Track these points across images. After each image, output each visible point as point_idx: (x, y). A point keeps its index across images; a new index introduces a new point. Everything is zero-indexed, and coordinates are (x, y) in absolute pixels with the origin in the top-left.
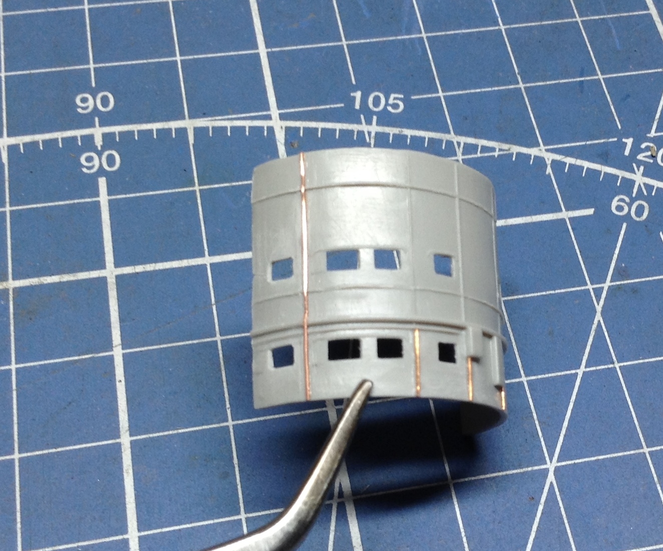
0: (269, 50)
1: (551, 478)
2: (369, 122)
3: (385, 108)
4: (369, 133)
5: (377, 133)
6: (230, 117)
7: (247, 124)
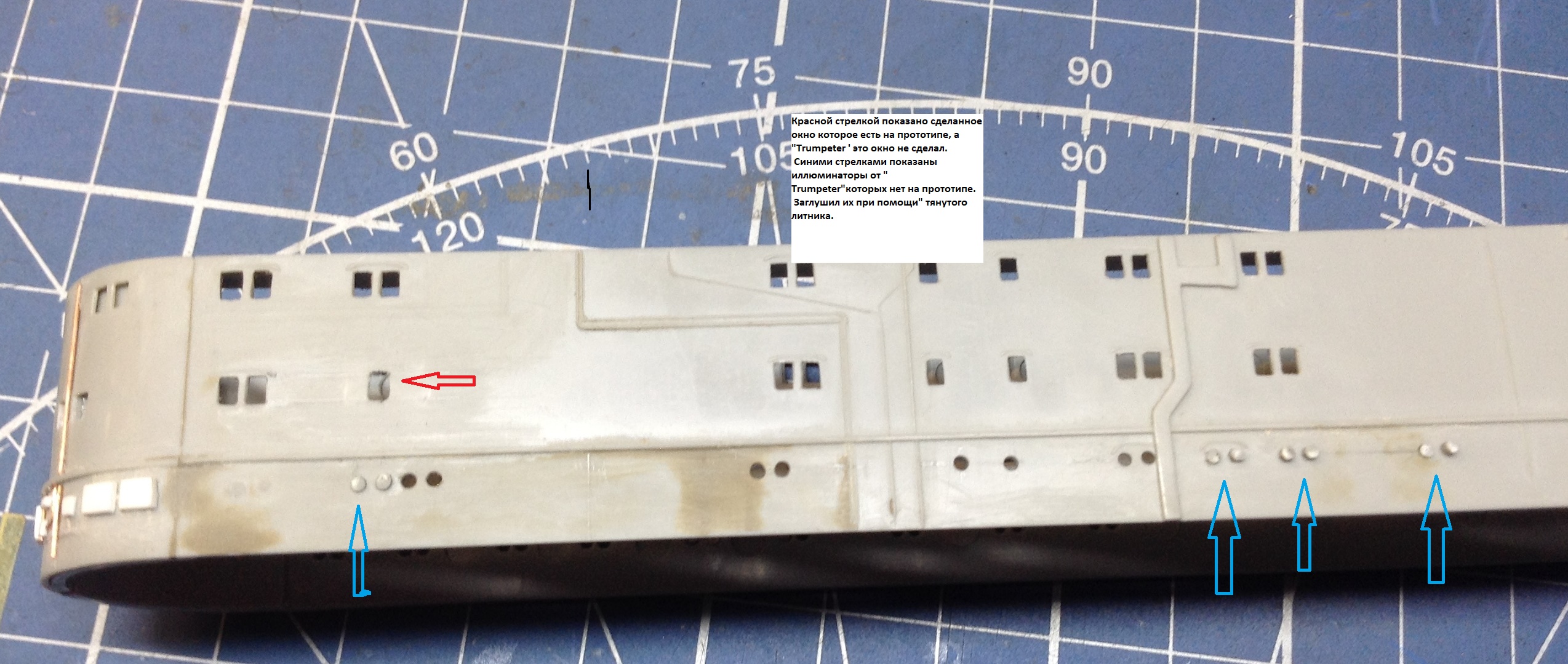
0: (1307, 44)
2: (1407, 182)
3: (1430, 166)
4: (1404, 196)
5: (1413, 199)
6: (1243, 130)
7: (1261, 145)
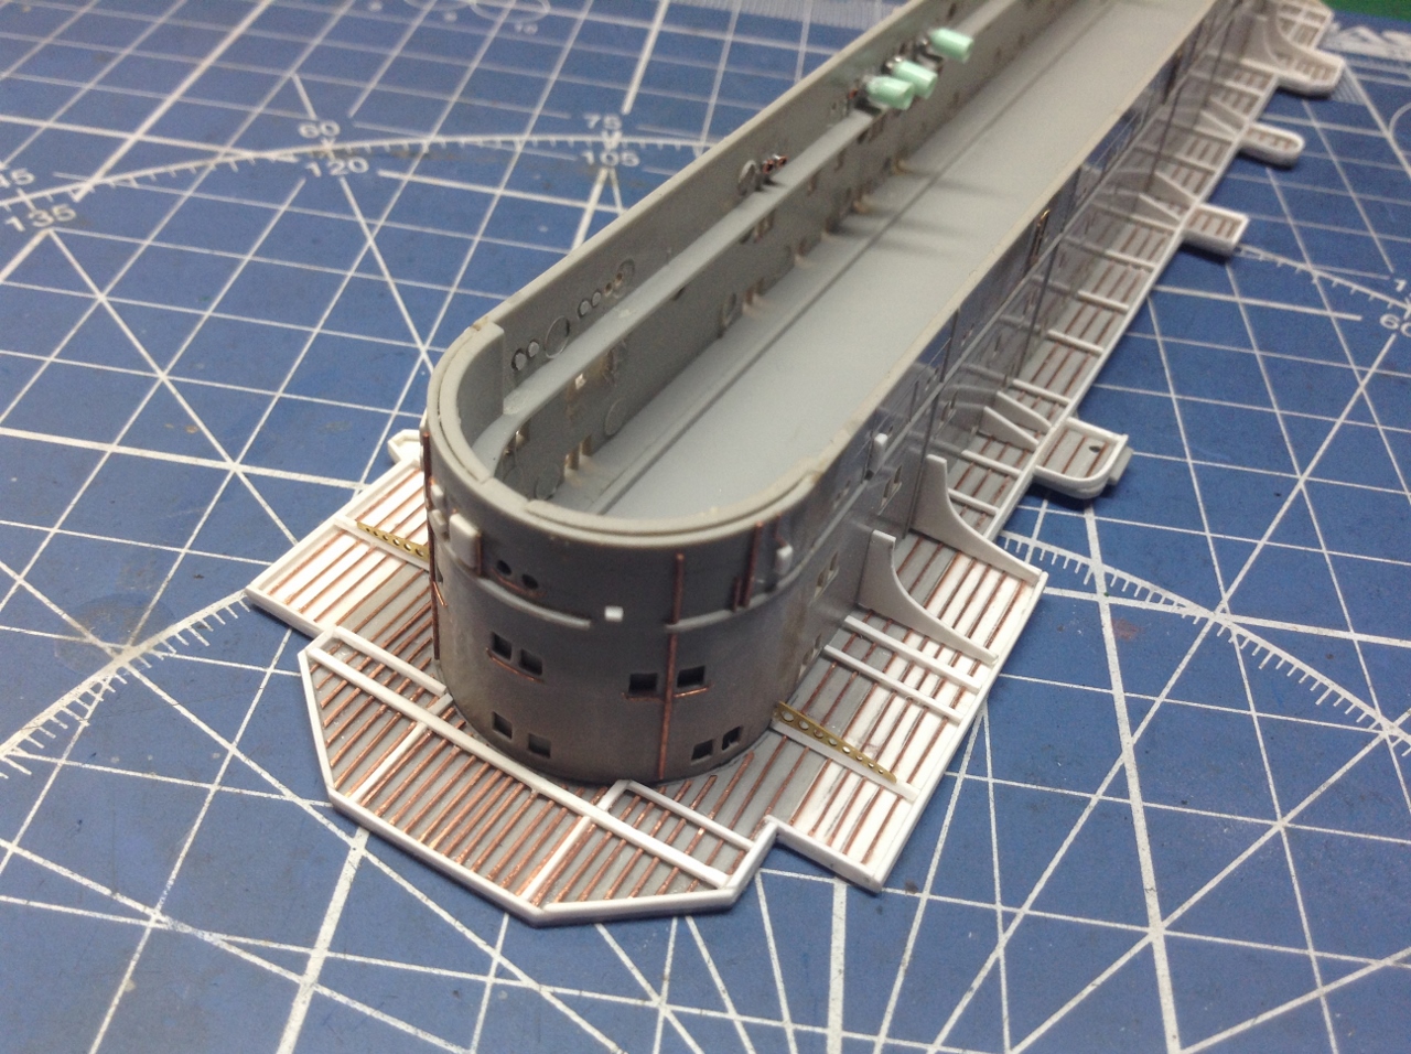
1: (1301, 485)
